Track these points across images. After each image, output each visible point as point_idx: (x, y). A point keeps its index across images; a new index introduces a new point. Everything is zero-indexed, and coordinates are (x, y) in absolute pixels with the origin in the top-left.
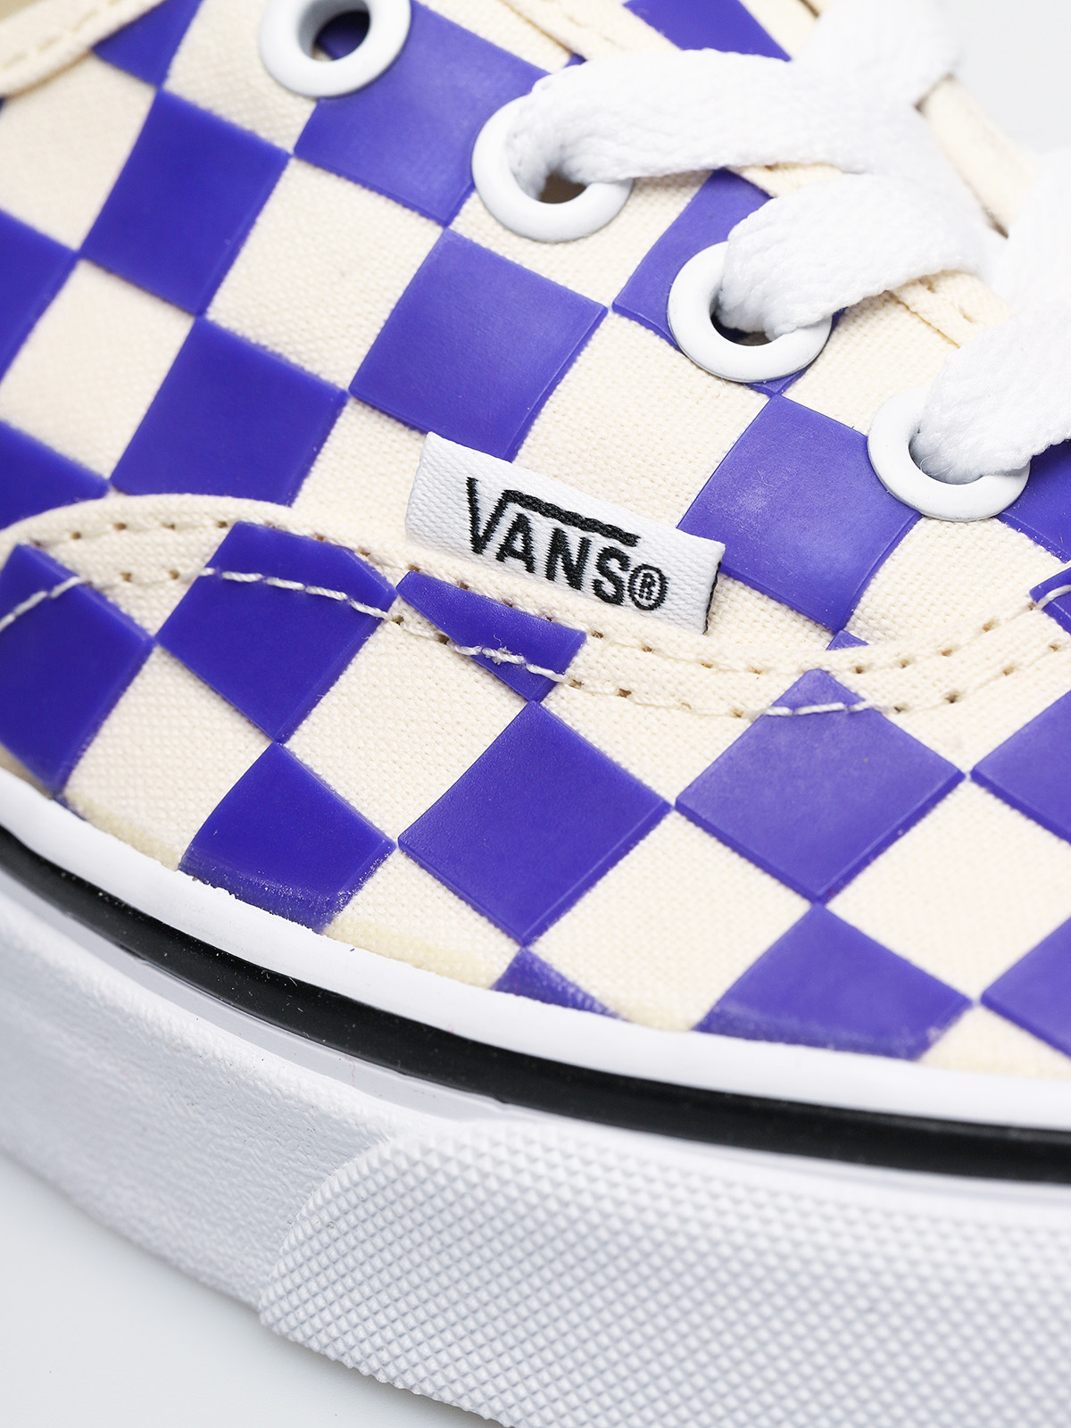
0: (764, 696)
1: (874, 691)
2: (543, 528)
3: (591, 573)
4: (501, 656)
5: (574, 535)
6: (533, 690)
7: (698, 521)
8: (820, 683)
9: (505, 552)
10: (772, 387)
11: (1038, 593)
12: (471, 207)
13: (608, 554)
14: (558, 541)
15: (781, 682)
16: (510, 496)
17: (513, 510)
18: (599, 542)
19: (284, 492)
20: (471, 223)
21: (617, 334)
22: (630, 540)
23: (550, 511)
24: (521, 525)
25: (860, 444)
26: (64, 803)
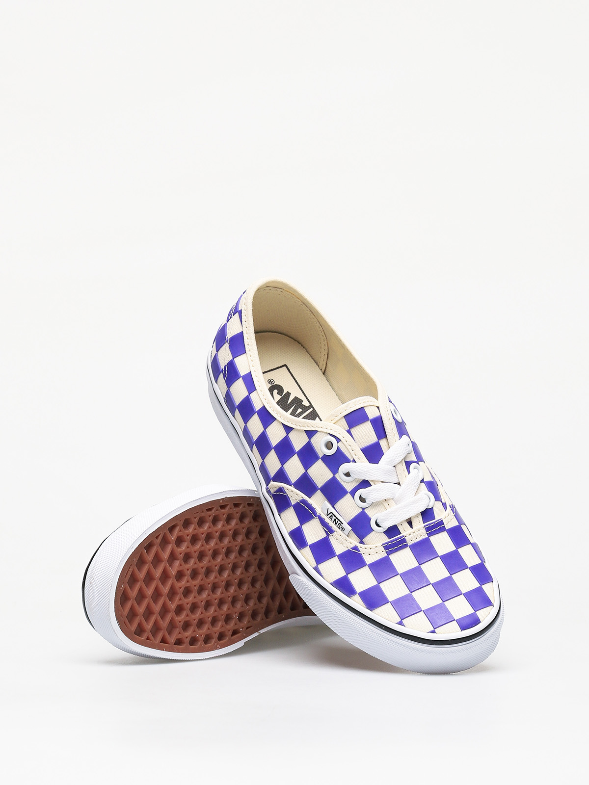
0: (350, 547)
1: (362, 551)
2: (334, 518)
3: (337, 524)
4: (325, 529)
5: (337, 520)
6: (328, 535)
7: (350, 524)
8: (356, 548)
9: (330, 517)
10: (363, 509)
11: (383, 545)
12: (337, 474)
13: (339, 524)
14: (335, 520)
15: (352, 546)
16: (331, 513)
17: (331, 514)
18: (339, 522)
19: (310, 496)
20: (337, 476)
21: (349, 496)
22: (342, 524)
23: (335, 516)
24: (332, 516)
25: (370, 519)
26: (280, 516)
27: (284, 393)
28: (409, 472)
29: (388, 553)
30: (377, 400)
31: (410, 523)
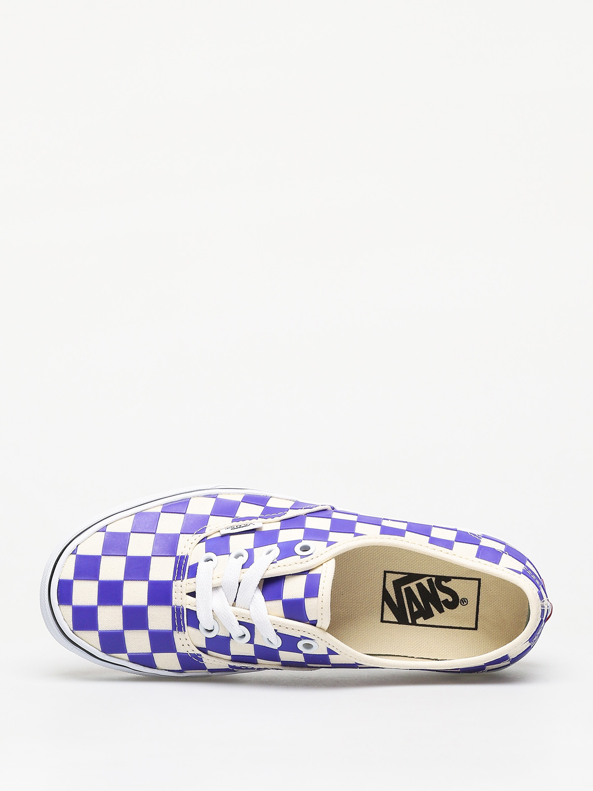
1: (195, 536)
8: (203, 532)
11: (188, 557)
27: (444, 607)
28: (241, 623)
29: (177, 558)
30: (328, 648)
31: (193, 594)
